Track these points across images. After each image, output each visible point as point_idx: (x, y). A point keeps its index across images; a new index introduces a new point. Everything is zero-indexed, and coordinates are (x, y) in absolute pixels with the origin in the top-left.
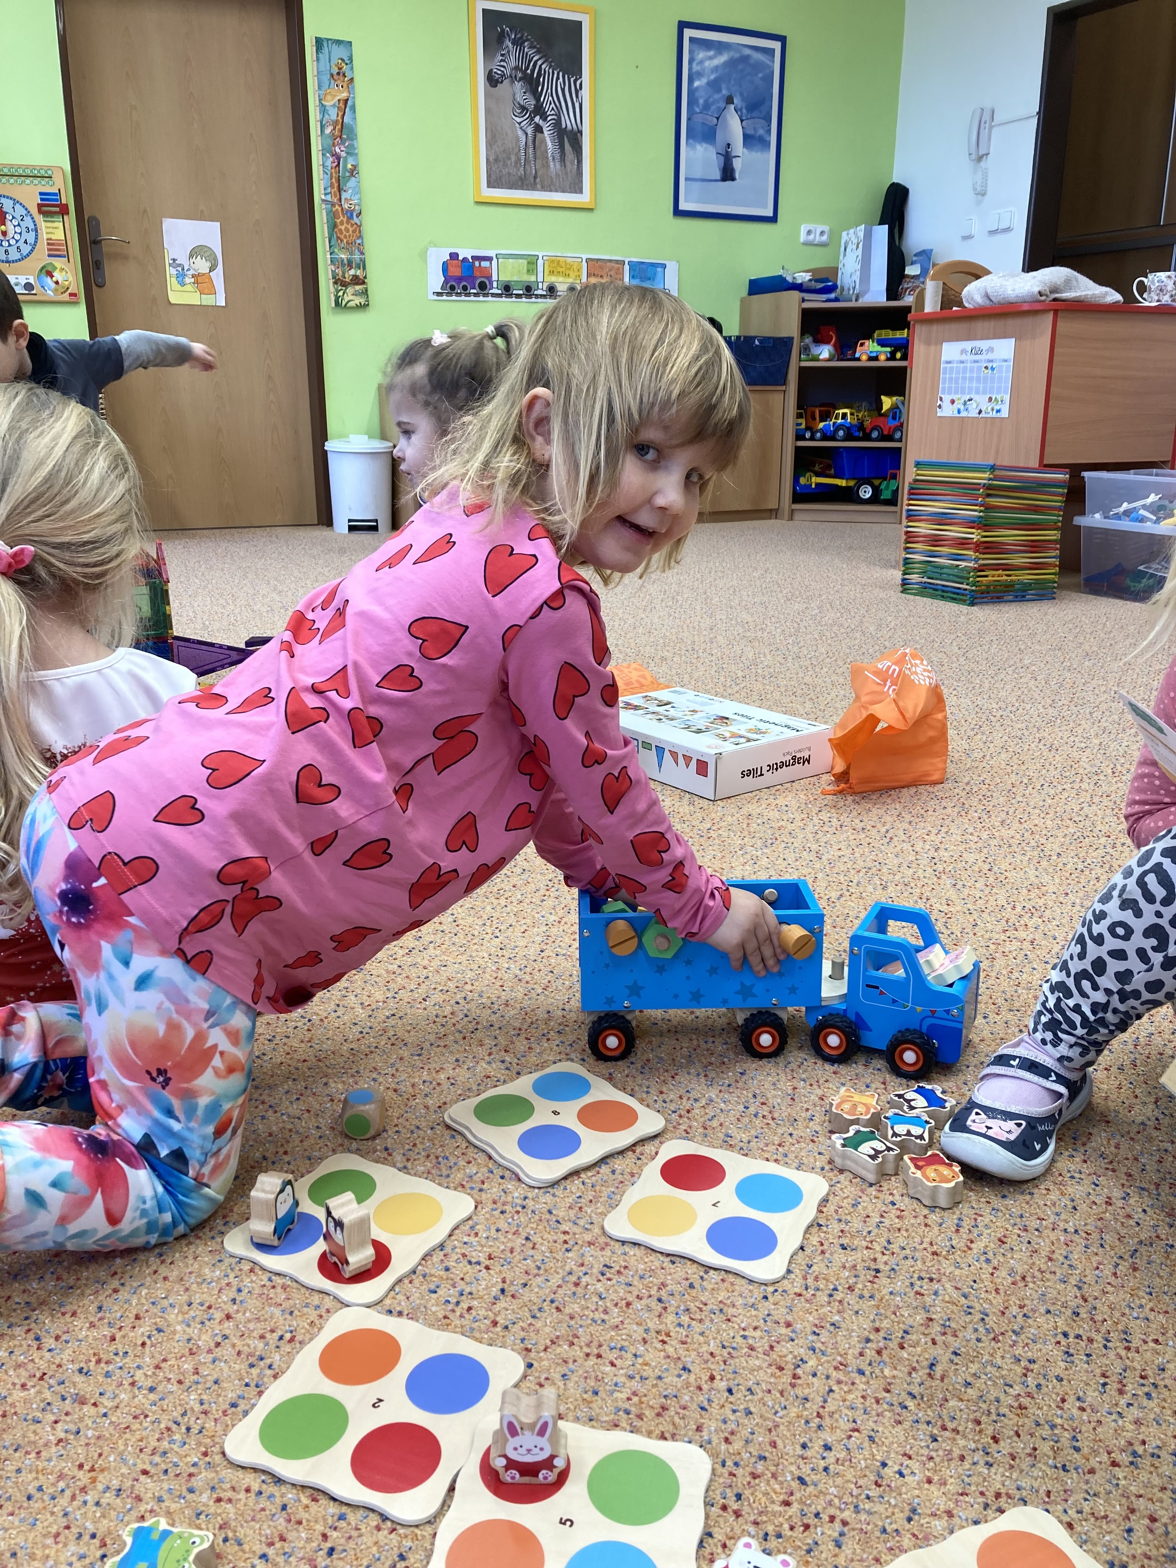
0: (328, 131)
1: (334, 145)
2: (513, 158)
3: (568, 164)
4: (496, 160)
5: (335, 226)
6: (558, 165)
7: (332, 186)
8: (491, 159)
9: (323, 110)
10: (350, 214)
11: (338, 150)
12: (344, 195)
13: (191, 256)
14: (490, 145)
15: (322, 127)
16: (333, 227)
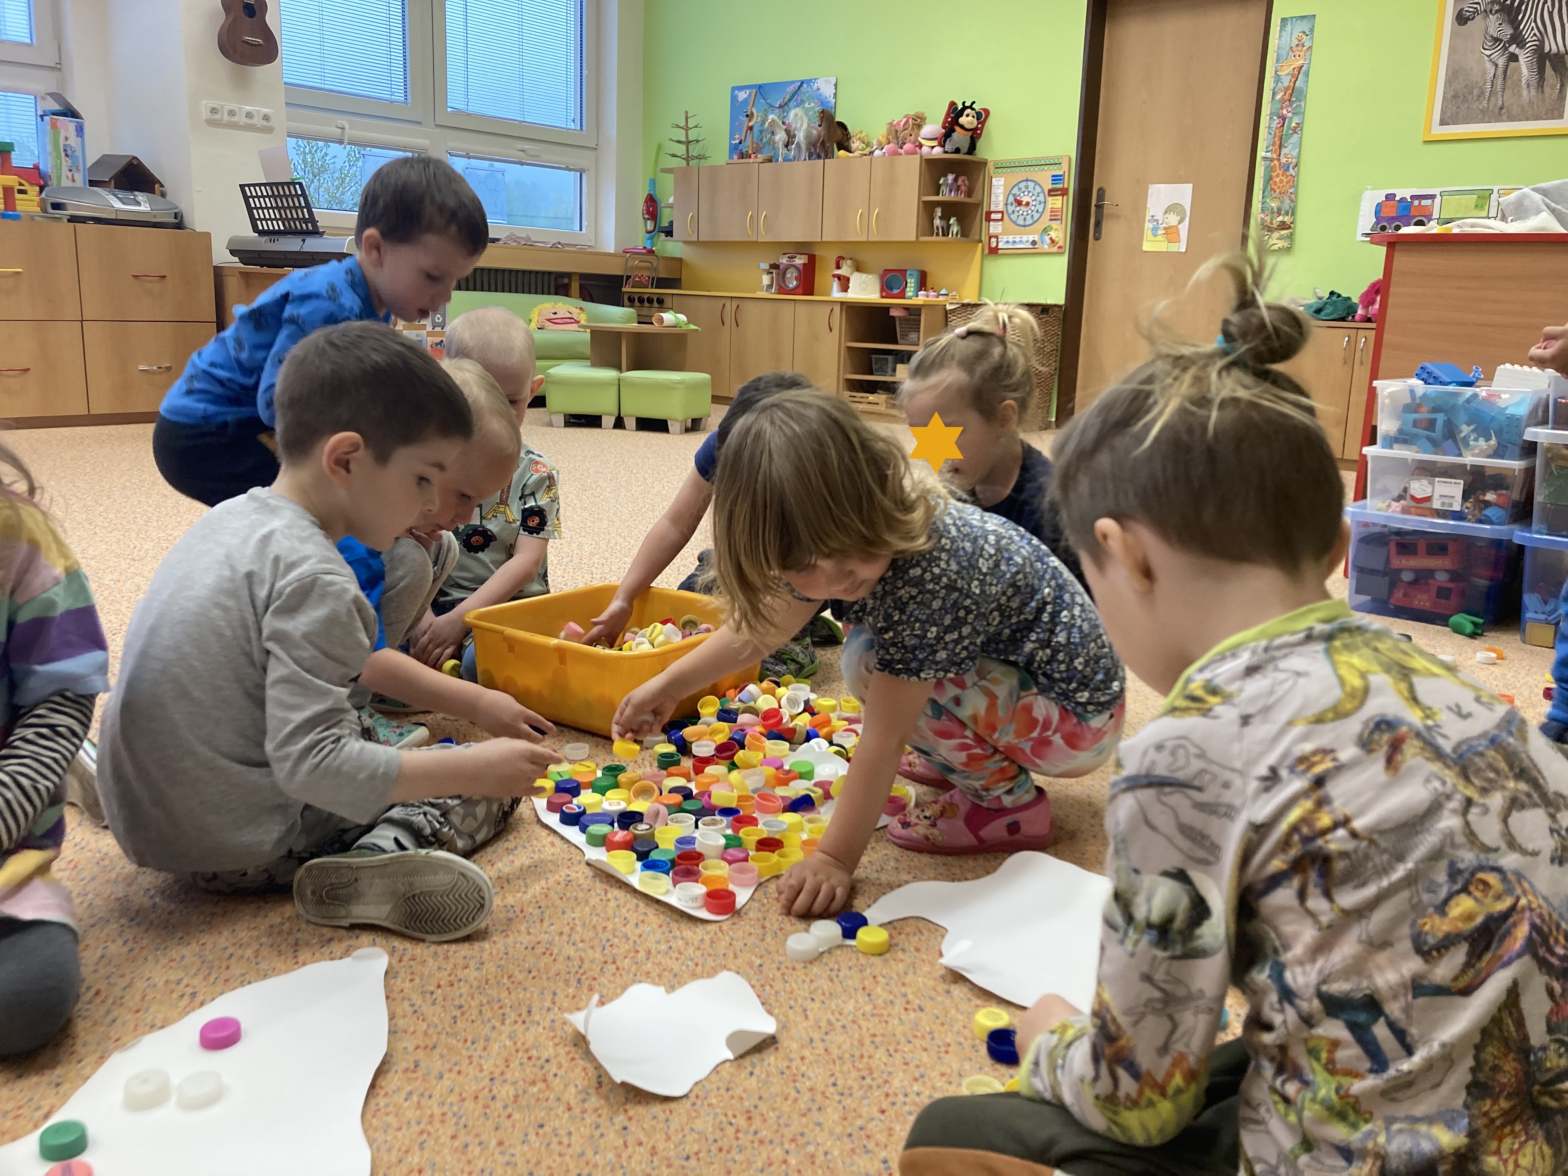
0: (1278, 97)
1: (1282, 108)
2: (1476, 92)
3: (1547, 89)
4: (1455, 96)
5: (1271, 178)
6: (1533, 92)
7: (1274, 144)
8: (1449, 96)
9: (1277, 79)
10: (1287, 167)
11: (1285, 112)
12: (1284, 151)
13: (1166, 213)
14: (1449, 82)
15: (1274, 94)
16: (1268, 179)
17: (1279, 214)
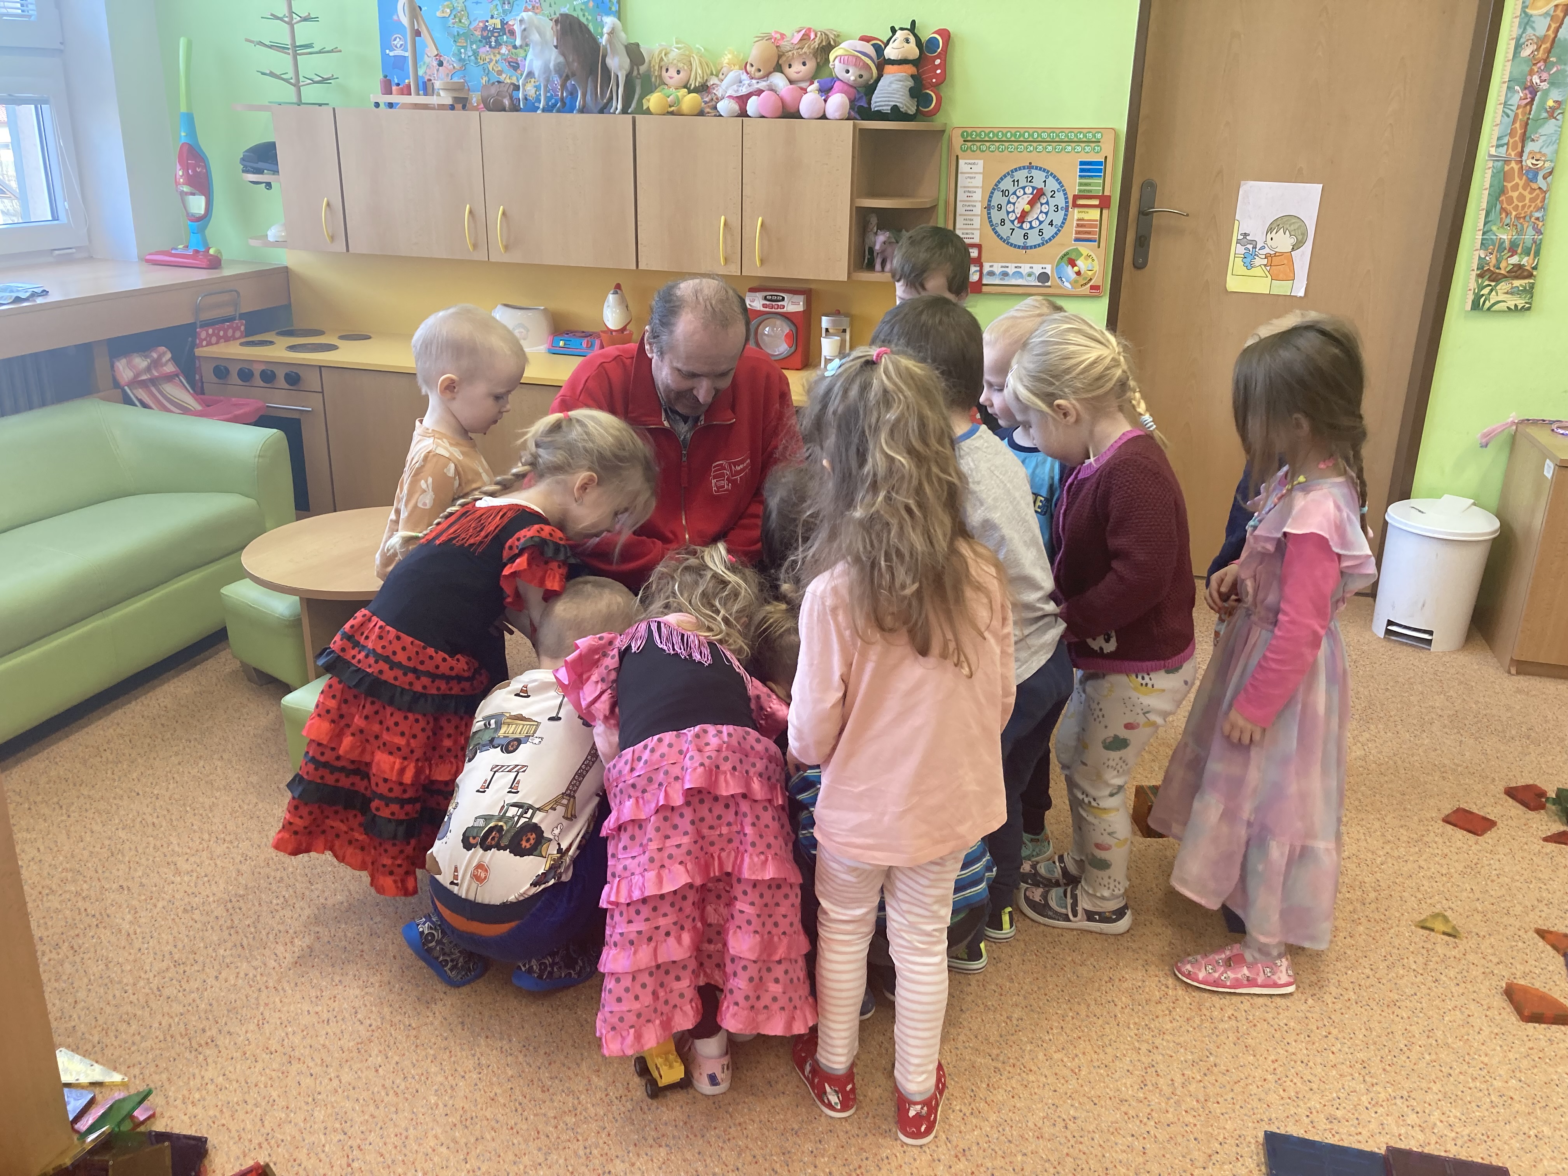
0: (1526, 52)
1: (1531, 73)
5: (1503, 191)
7: (1512, 134)
9: (1526, 20)
10: (1532, 175)
11: (1536, 79)
12: (1530, 147)
13: (1270, 230)
15: (1518, 47)
16: (1498, 193)
17: (1513, 251)
